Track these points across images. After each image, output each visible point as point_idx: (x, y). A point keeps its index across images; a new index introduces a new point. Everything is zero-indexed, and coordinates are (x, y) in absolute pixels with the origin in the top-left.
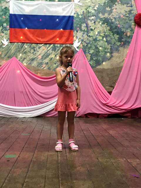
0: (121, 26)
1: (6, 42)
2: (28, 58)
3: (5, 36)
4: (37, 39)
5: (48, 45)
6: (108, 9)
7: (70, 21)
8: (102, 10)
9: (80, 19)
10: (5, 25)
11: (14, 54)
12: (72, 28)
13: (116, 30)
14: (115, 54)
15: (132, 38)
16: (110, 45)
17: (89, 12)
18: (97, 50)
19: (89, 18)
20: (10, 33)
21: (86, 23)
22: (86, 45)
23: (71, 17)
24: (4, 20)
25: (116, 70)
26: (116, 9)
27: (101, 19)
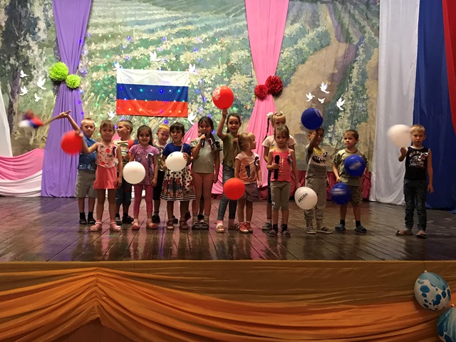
0: (240, 99)
1: (112, 115)
3: (111, 108)
4: (147, 111)
5: (159, 118)
6: (226, 79)
7: (184, 93)
8: (220, 81)
9: (196, 90)
10: (111, 95)
12: (186, 100)
15: (252, 112)
17: (205, 82)
19: (206, 89)
20: (117, 104)
21: (202, 95)
23: (185, 88)
24: (110, 90)
26: (235, 79)
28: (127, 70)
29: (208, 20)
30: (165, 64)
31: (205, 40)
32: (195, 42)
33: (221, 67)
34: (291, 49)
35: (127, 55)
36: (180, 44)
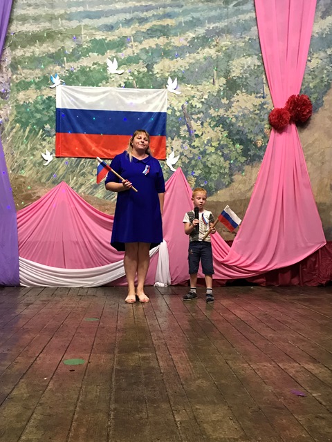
0: (247, 130)
1: (49, 157)
2: (88, 184)
3: (47, 146)
4: (103, 151)
6: (225, 101)
7: (160, 122)
8: (215, 104)
9: (178, 118)
10: (48, 127)
11: (64, 177)
12: (163, 133)
13: (238, 137)
14: (237, 177)
15: (265, 151)
16: (228, 162)
17: (192, 106)
18: (207, 171)
19: (193, 116)
20: (56, 141)
21: (187, 126)
22: (187, 161)
23: (162, 115)
24: (46, 119)
25: (238, 203)
26: (238, 101)
27: (213, 118)
28: (73, 87)
29: (196, 10)
30: (130, 78)
31: (191, 42)
32: (177, 44)
33: (216, 81)
34: (323, 54)
35: (71, 64)
36: (155, 47)
